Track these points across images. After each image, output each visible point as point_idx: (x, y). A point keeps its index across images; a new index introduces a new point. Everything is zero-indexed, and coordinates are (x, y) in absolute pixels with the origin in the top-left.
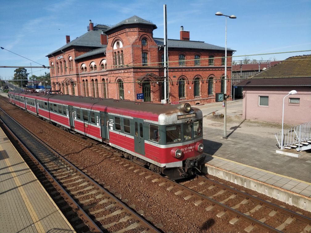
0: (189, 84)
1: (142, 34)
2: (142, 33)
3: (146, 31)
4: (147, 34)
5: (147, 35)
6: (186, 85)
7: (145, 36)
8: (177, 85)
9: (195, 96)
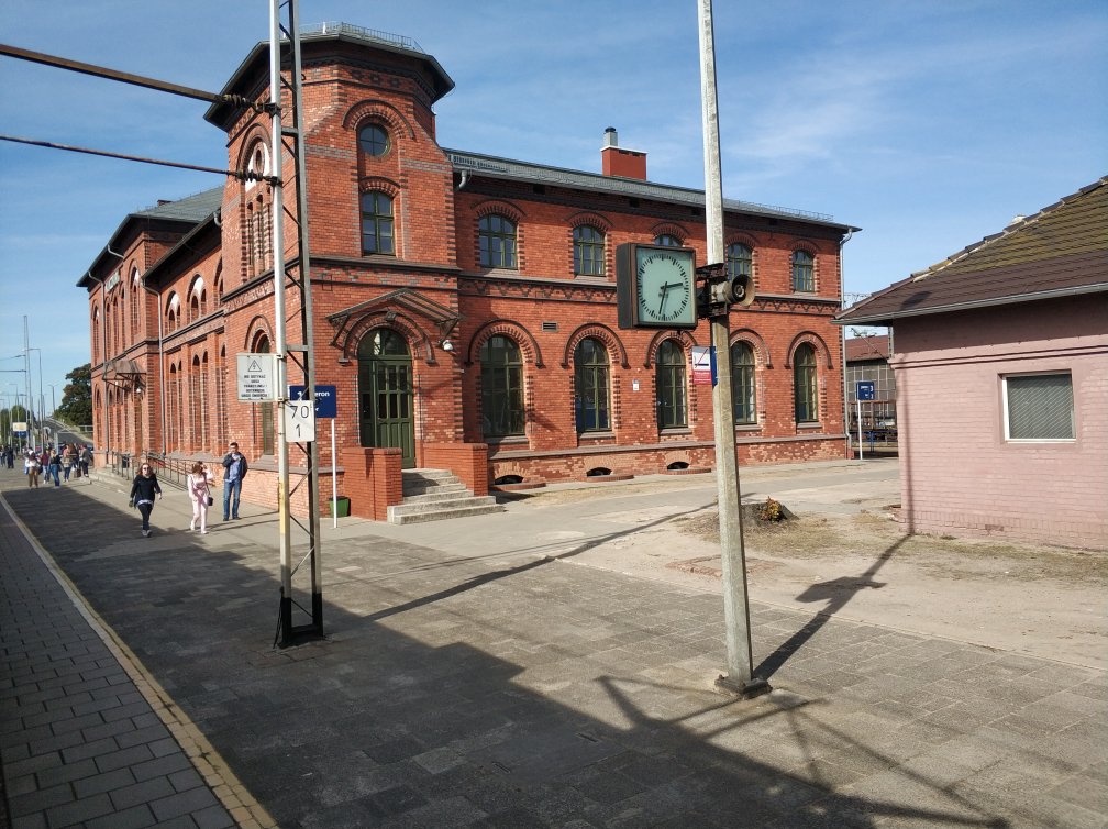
0: (626, 366)
1: (360, 98)
2: (360, 95)
3: (385, 84)
4: (390, 101)
5: (391, 106)
6: (613, 371)
7: (380, 107)
8: (565, 366)
9: (661, 428)
